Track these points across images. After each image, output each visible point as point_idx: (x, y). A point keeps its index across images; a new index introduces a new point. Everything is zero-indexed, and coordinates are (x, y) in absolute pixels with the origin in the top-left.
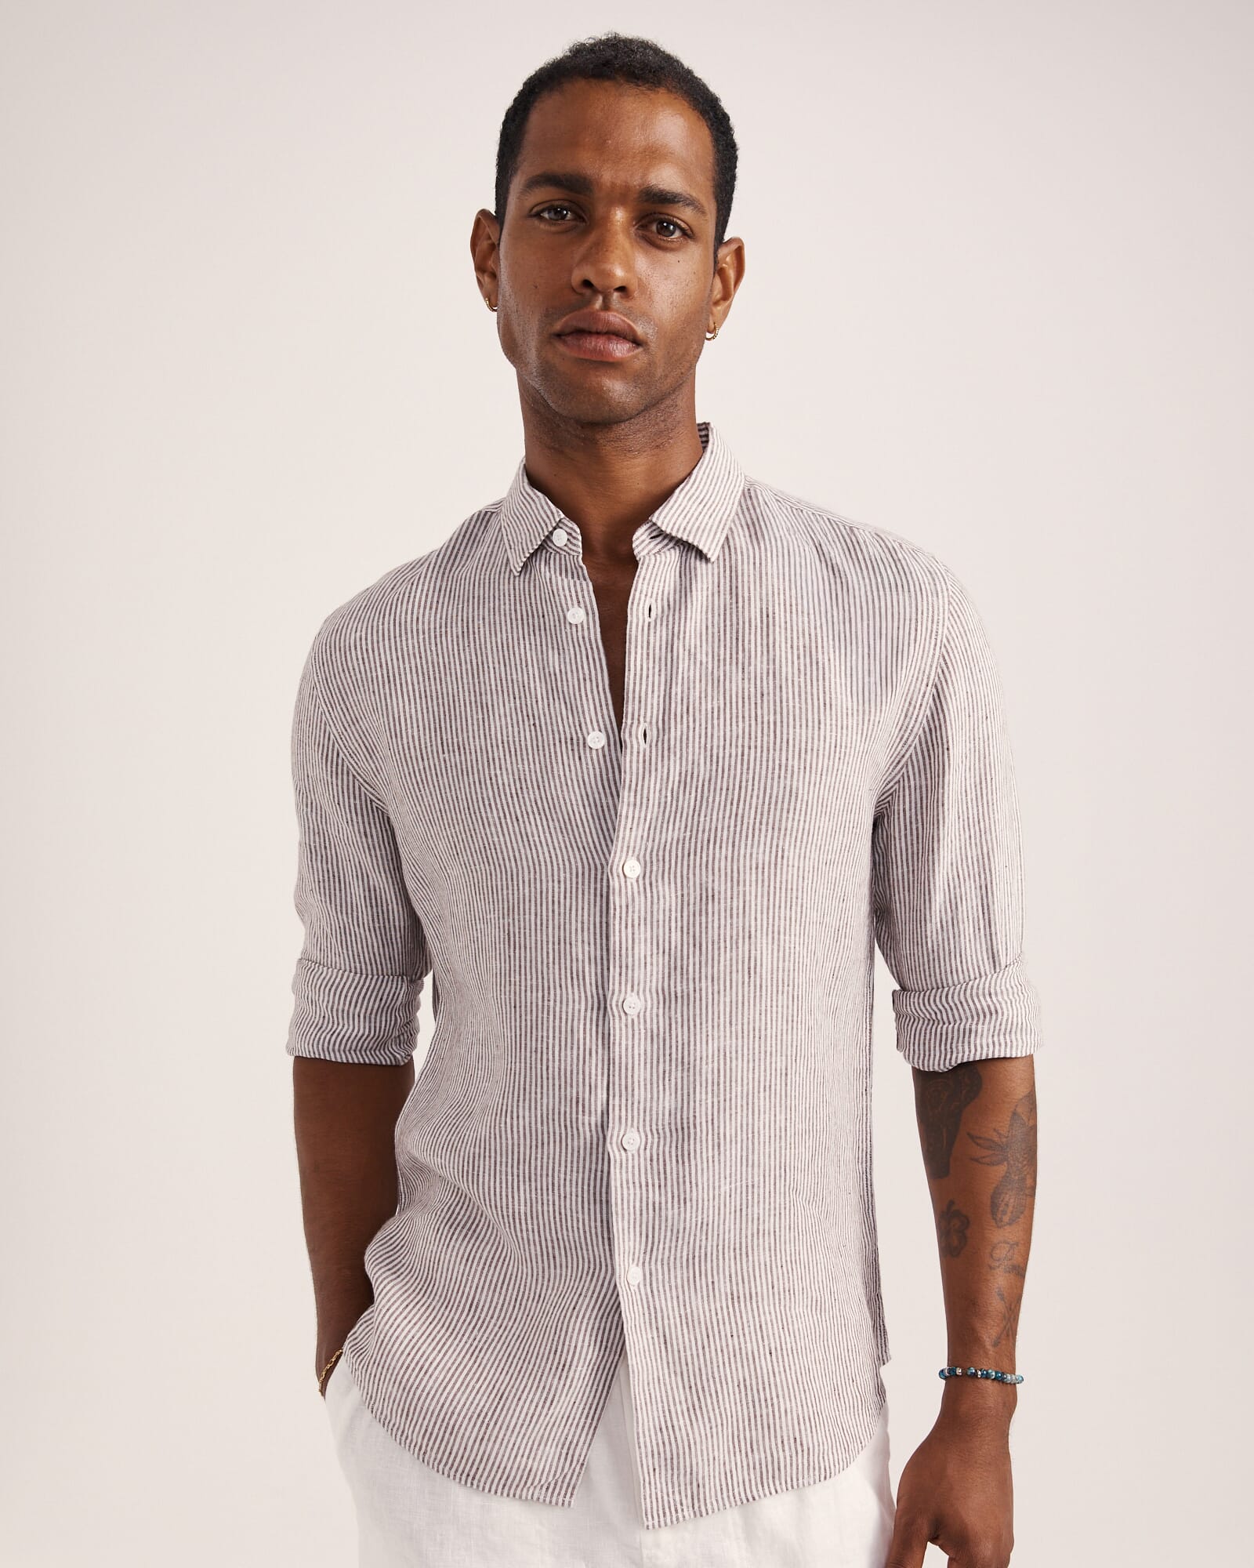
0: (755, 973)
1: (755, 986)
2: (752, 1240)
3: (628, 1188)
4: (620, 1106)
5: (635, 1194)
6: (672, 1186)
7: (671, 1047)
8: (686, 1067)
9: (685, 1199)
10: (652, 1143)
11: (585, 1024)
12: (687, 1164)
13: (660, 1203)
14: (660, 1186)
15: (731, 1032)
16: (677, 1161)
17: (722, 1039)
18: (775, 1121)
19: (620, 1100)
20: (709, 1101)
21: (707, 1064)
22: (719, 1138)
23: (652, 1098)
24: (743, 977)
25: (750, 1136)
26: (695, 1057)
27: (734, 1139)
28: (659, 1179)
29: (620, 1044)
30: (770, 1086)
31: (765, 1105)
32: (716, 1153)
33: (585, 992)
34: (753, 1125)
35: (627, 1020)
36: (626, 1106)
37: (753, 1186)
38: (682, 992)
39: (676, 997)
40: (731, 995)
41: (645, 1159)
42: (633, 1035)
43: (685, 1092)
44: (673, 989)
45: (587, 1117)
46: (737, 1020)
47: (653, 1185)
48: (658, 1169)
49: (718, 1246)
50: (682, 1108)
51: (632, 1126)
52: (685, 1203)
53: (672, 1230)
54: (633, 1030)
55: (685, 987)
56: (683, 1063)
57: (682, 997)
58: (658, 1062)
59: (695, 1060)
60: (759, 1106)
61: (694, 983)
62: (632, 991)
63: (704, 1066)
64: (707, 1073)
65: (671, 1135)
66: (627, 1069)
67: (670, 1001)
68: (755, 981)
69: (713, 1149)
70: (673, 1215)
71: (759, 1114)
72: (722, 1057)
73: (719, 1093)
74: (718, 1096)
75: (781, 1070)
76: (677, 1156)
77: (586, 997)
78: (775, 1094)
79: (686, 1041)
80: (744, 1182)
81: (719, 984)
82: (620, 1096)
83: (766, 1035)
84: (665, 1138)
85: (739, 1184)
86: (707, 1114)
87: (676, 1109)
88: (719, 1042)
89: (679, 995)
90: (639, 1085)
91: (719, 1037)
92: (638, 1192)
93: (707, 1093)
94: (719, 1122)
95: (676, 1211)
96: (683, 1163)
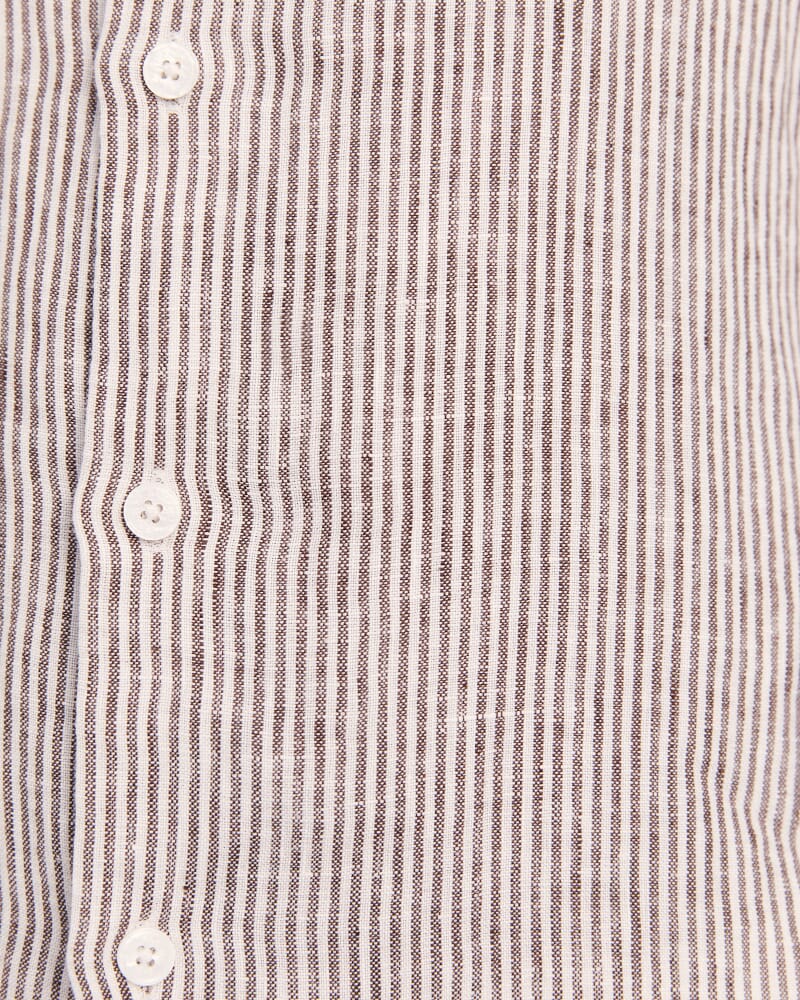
0: (578, 28)
1: (576, 69)
2: (555, 910)
3: (136, 665)
4: (122, 394)
5: (156, 686)
6: (281, 674)
7: (292, 216)
8: (340, 290)
9: (320, 726)
10: (226, 527)
11: (36, 135)
12: (333, 612)
13: (237, 724)
14: (239, 670)
15: (494, 205)
16: (303, 599)
17: (464, 222)
18: (642, 528)
19: (124, 375)
20: (418, 419)
21: (412, 292)
22: (446, 547)
23: (224, 375)
24: (539, 33)
25: (554, 559)
26: (372, 260)
27: (497, 559)
28: (240, 647)
29: (129, 193)
30: (623, 409)
31: (605, 468)
32: (435, 594)
33: (42, 36)
34: (565, 526)
35: (154, 117)
36: (142, 393)
37: (559, 729)
38: (339, 49)
39: (319, 63)
40: (498, 85)
41: (198, 577)
42: (173, 167)
43: (338, 373)
44: (308, 39)
45: (25, 429)
46: (514, 170)
47: (219, 664)
48: (239, 615)
49: (436, 910)
50: (326, 426)
51: (159, 460)
52: (320, 737)
53: (276, 825)
54: (174, 152)
55: (348, 35)
56: (330, 274)
57: (338, 65)
58: (249, 259)
59: (371, 274)
60: (586, 467)
61: (380, 27)
62: (176, 25)
63: (402, 302)
64: (410, 325)
65: (288, 509)
66: (145, 272)
67: (299, 75)
68: (577, 55)
69: (426, 581)
70: (278, 771)
71: (586, 494)
72: (462, 281)
73: (449, 398)
74: (448, 408)
75: (659, 362)
76: (302, 581)
77: (44, 49)
78: (642, 438)
79: (343, 206)
80: (529, 711)
81: (459, 43)
82: (124, 362)
83: (608, 237)
84: (268, 517)
85: (509, 714)
86: (408, 462)
87: (306, 425)
88: (453, 229)
89: (328, 58)
90: (185, 328)
91: (453, 215)
92: (167, 678)
93: (409, 393)
94: (448, 494)
95: (288, 759)
96: (322, 606)
